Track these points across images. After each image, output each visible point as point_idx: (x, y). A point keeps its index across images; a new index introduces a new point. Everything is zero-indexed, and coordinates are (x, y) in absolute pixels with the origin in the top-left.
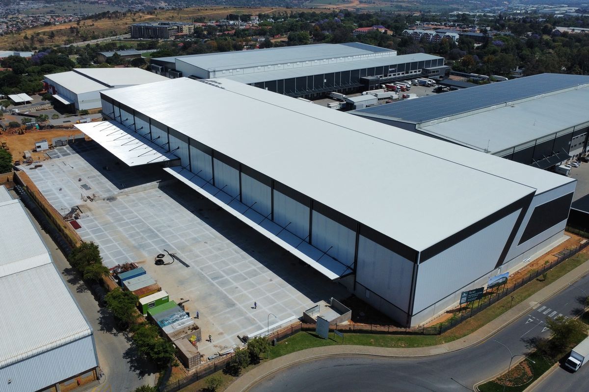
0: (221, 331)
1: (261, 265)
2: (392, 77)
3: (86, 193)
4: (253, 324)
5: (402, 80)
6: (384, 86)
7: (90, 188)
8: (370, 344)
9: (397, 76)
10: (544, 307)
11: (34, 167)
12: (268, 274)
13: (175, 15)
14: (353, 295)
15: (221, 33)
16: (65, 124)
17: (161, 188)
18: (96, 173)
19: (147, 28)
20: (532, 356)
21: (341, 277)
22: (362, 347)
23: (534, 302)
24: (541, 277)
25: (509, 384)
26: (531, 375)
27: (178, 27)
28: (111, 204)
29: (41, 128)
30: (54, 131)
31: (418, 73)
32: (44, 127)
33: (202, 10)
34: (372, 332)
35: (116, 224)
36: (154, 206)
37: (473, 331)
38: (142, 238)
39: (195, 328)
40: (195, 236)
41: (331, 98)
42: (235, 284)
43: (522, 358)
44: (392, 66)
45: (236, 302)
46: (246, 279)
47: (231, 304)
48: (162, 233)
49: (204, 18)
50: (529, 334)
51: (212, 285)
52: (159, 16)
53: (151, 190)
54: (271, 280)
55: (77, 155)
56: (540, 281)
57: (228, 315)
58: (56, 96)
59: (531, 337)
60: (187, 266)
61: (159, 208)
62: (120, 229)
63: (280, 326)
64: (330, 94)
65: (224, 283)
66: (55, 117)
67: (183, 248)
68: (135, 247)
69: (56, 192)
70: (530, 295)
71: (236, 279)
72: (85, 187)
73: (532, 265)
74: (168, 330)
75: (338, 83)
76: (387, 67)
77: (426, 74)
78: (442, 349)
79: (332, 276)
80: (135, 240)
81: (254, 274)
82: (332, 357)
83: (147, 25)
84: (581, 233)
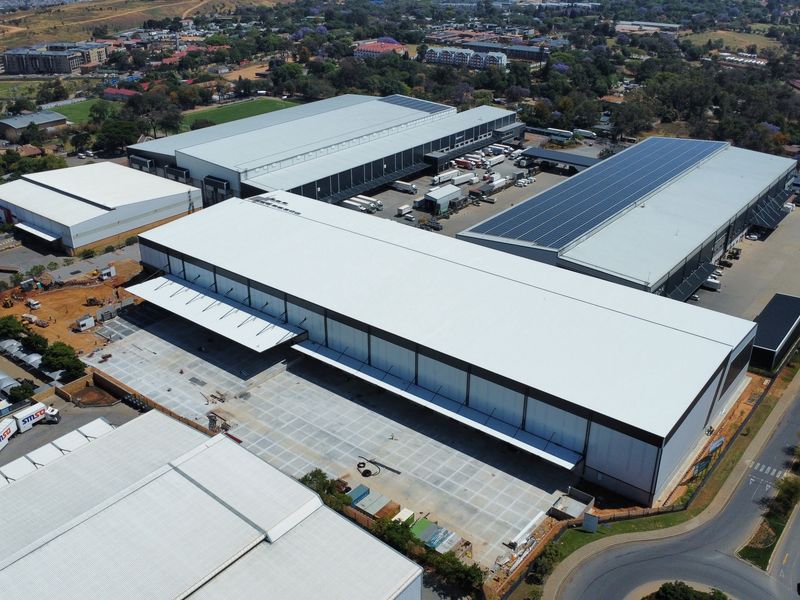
0: (483, 541)
1: (472, 459)
2: (460, 147)
3: (208, 391)
4: (508, 528)
5: (472, 150)
6: (453, 162)
7: (203, 384)
8: (634, 531)
9: (465, 145)
10: (758, 464)
11: (101, 359)
12: (486, 469)
13: (58, 24)
14: (582, 478)
15: (159, 63)
16: (79, 278)
17: (289, 369)
18: (192, 358)
19: (33, 58)
20: (767, 516)
21: (576, 465)
22: (628, 534)
23: (748, 459)
24: (744, 431)
25: (760, 546)
26: (774, 534)
27: (83, 53)
28: (248, 402)
29: (46, 287)
30: (69, 291)
31: (488, 137)
32: (50, 285)
33: (93, 10)
34: (629, 517)
35: (277, 430)
36: (300, 398)
37: (711, 500)
38: (323, 444)
39: (467, 544)
40: (378, 432)
41: (395, 189)
42: (462, 486)
43: (761, 520)
44: (459, 134)
45: (477, 507)
46: (468, 478)
47: (474, 511)
48: (339, 434)
49: (106, 26)
50: (757, 495)
51: (438, 490)
52: (33, 28)
53: (279, 372)
54: (494, 475)
55: (142, 331)
56: (745, 435)
57: (479, 523)
58: (20, 226)
59: (760, 497)
60: (399, 473)
61: (309, 399)
62: (289, 436)
63: (534, 526)
64: (392, 183)
65: (449, 487)
66: (54, 266)
67: (377, 450)
68: (324, 458)
69: (166, 394)
70: (742, 454)
71: (459, 478)
72: (194, 380)
73: (730, 416)
74: (442, 549)
75: (399, 167)
76: (453, 136)
77: (498, 138)
78: (694, 524)
79: (569, 466)
80: (316, 448)
81: (471, 471)
82: (609, 550)
83: (30, 53)
84: (761, 371)
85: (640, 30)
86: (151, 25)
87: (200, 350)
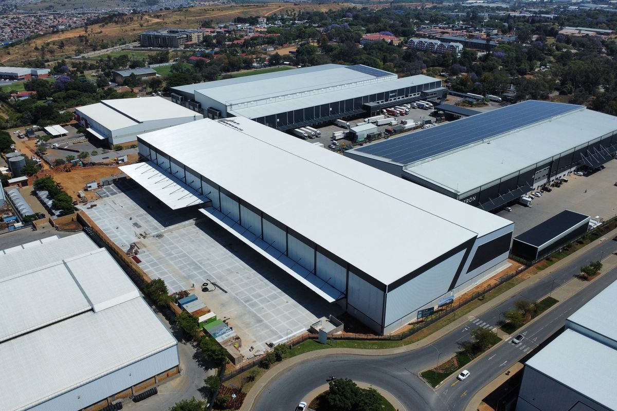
0: (255, 339)
1: (280, 290)
2: (393, 101)
3: (139, 231)
4: (276, 334)
5: (401, 104)
6: (385, 110)
7: (140, 227)
8: (355, 347)
9: (397, 100)
10: (478, 320)
11: (90, 206)
12: (285, 297)
13: (182, 18)
14: (346, 312)
15: (230, 43)
16: (105, 161)
17: (197, 225)
18: (142, 211)
19: (157, 37)
20: (460, 353)
21: (337, 300)
22: (349, 349)
23: (471, 317)
24: (481, 298)
25: (441, 372)
26: (457, 365)
27: (187, 35)
28: (160, 240)
29: (84, 165)
30: (96, 168)
31: (417, 96)
32: (87, 164)
33: (208, 10)
34: (356, 339)
35: (167, 258)
36: (193, 241)
37: (424, 337)
38: (189, 270)
39: (238, 338)
40: (229, 267)
41: (337, 125)
42: (262, 306)
43: (455, 355)
44: (392, 92)
45: (263, 319)
46: (269, 301)
47: (259, 321)
48: (204, 265)
49: (212, 21)
50: (462, 339)
51: (245, 306)
52: (166, 20)
53: (189, 227)
54: (287, 302)
55: (123, 193)
56: (480, 300)
57: (258, 329)
58: (89, 130)
59: (463, 341)
60: (226, 292)
61: (198, 243)
62: (171, 262)
63: (294, 336)
64: (334, 121)
65: (253, 305)
66: (95, 153)
67: (221, 278)
68: (185, 278)
69: (114, 230)
70: (470, 311)
71: (262, 301)
72: (136, 224)
73: (477, 287)
74: (219, 340)
75: (342, 111)
76: (387, 93)
77: (424, 97)
78: (402, 349)
79: (330, 299)
80: (184, 271)
81: (275, 297)
82: (329, 356)
83: (156, 34)
84: (522, 260)
85: (579, 33)
86: (239, 20)
87: (149, 207)
